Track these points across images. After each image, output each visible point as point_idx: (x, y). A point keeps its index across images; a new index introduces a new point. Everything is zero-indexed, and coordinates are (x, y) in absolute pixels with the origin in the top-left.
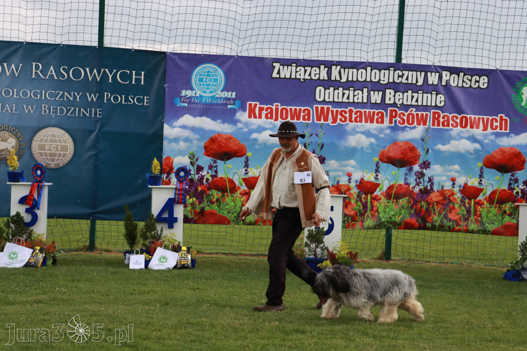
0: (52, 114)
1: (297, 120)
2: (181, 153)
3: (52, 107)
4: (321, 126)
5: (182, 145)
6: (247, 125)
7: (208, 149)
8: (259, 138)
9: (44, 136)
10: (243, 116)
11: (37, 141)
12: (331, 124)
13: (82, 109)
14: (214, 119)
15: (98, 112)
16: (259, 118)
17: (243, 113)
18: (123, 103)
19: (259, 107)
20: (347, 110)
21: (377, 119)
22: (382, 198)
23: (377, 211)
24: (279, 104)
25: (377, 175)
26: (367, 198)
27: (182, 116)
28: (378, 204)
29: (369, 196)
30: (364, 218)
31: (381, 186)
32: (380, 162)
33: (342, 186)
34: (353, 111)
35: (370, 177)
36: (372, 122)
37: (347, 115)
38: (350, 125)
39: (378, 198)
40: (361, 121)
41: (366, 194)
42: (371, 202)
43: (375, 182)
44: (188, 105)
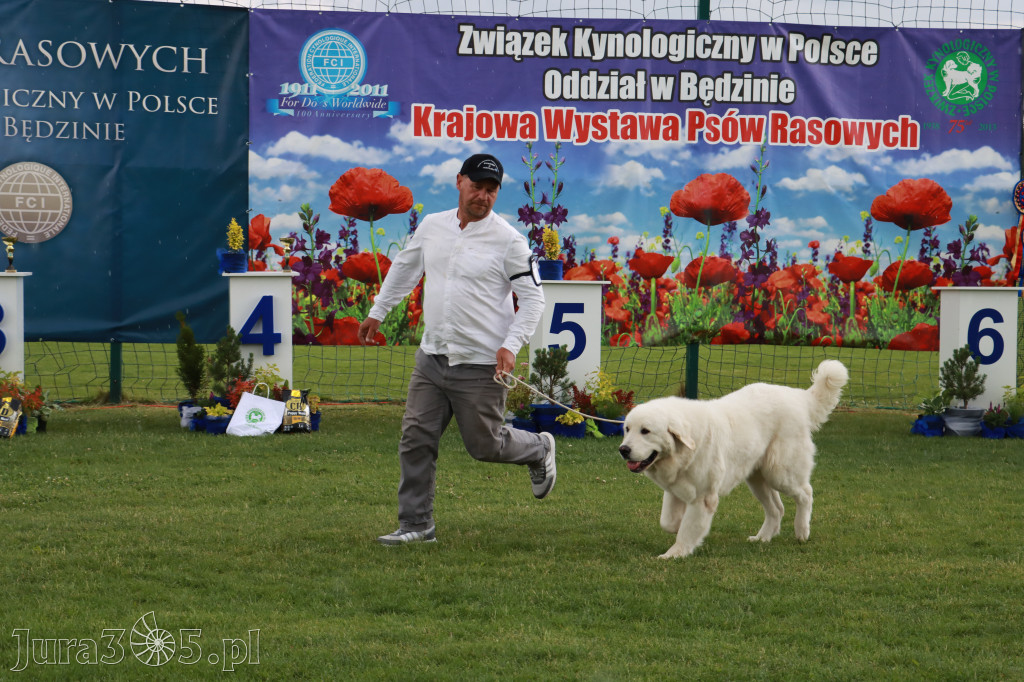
0: (24, 135)
1: (509, 137)
2: (285, 207)
3: (24, 122)
4: (557, 148)
5: (286, 191)
6: (411, 148)
7: (337, 198)
8: (436, 175)
9: (12, 180)
10: (404, 132)
12: (575, 144)
13: (85, 125)
14: (347, 138)
15: (117, 131)
16: (435, 135)
17: (403, 126)
18: (167, 110)
19: (435, 114)
20: (607, 115)
21: (666, 131)
22: (679, 284)
23: (669, 310)
24: (474, 107)
25: (668, 241)
26: (650, 286)
27: (284, 134)
28: (671, 297)
29: (653, 281)
30: (644, 325)
31: (675, 260)
32: (673, 215)
33: (600, 263)
34: (618, 118)
35: (653, 245)
36: (655, 137)
37: (607, 125)
38: (614, 145)
39: (670, 284)
40: (634, 136)
41: (648, 279)
42: (657, 293)
43: (664, 255)
44: (295, 113)
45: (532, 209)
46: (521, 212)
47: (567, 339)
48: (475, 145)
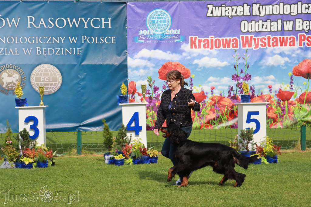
0: (44, 54)
1: (228, 47)
2: (141, 78)
3: (44, 49)
4: (246, 51)
5: (142, 71)
6: (190, 54)
7: (161, 74)
9: (39, 71)
10: (186, 47)
11: (34, 75)
12: (254, 49)
13: (66, 49)
14: (165, 51)
15: (78, 51)
16: (199, 48)
17: (186, 45)
18: (96, 42)
19: (199, 40)
20: (266, 37)
21: (290, 43)
23: (293, 113)
24: (214, 36)
25: (292, 86)
26: (285, 104)
27: (141, 50)
28: (294, 108)
29: (286, 102)
30: (283, 119)
31: (295, 94)
32: (294, 76)
33: (265, 95)
34: (270, 38)
35: (286, 88)
36: (286, 45)
37: (266, 41)
38: (269, 49)
39: (293, 103)
40: (277, 45)
41: (284, 101)
42: (288, 107)
43: (290, 91)
44: (145, 41)
45: (237, 75)
46: (233, 76)
47: (253, 125)
48: (214, 51)
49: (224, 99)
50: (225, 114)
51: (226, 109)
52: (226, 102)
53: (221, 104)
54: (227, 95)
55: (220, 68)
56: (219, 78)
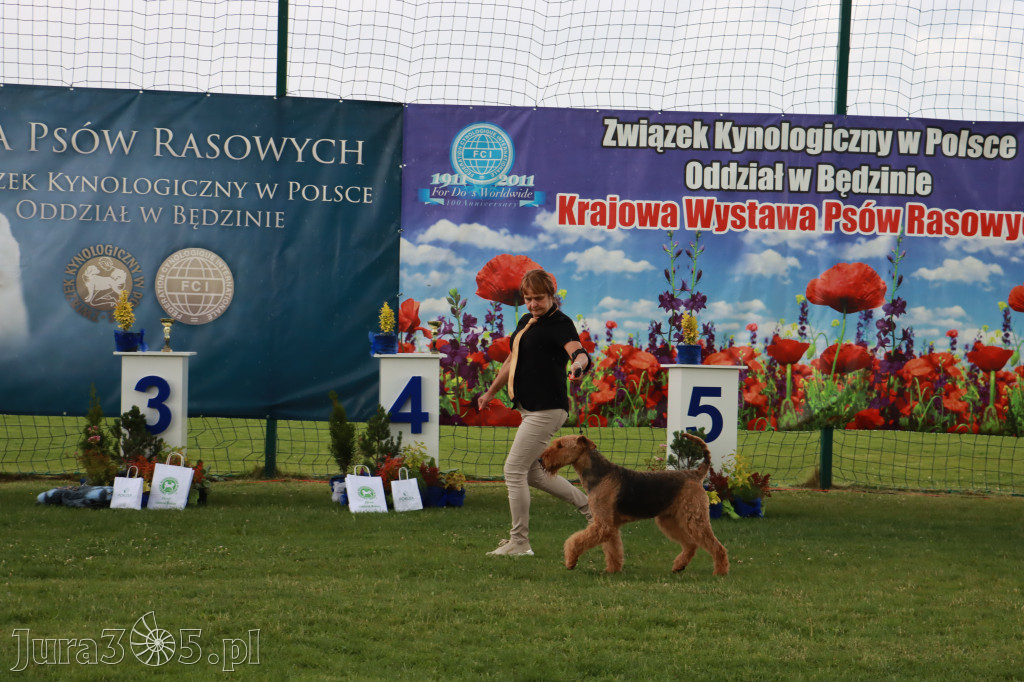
0: (192, 223)
1: (651, 225)
2: (434, 292)
3: (192, 210)
4: (697, 237)
5: (434, 275)
6: (556, 236)
7: (483, 284)
9: (179, 265)
10: (549, 221)
11: (165, 274)
12: (715, 232)
13: (248, 213)
14: (494, 227)
15: (278, 219)
16: (579, 224)
17: (547, 215)
18: (325, 199)
19: (580, 203)
20: (746, 205)
21: (803, 222)
22: (814, 370)
23: (804, 396)
24: (617, 197)
25: (803, 328)
26: (786, 372)
27: (434, 223)
28: (806, 383)
29: (789, 367)
30: (779, 409)
31: (811, 347)
32: (809, 303)
33: (739, 349)
34: (756, 208)
35: (790, 332)
36: (792, 227)
37: (746, 215)
38: (752, 235)
39: (805, 370)
40: (771, 226)
41: (784, 365)
42: (793, 379)
43: (800, 341)
44: (445, 202)
45: (672, 296)
46: (661, 298)
47: (704, 422)
48: (618, 233)
49: (639, 354)
50: (638, 392)
51: (642, 380)
52: (644, 361)
53: (630, 366)
54: (646, 345)
55: (629, 277)
56: (627, 301)
